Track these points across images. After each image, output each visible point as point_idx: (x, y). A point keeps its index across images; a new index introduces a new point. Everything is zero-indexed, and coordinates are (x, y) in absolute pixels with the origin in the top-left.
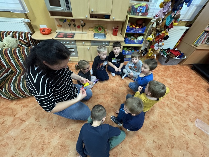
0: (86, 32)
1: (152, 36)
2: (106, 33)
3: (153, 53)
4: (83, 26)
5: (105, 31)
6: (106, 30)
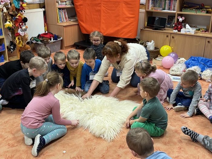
1: (9, 22)
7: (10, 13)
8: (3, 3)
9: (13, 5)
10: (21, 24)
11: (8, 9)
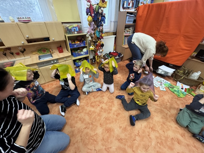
0: (29, 57)
1: (92, 46)
2: (52, 53)
3: (100, 59)
4: (23, 52)
5: (50, 52)
6: (51, 50)
7: (93, 40)
8: (89, 33)
9: (95, 35)
10: (99, 48)
11: (92, 37)
